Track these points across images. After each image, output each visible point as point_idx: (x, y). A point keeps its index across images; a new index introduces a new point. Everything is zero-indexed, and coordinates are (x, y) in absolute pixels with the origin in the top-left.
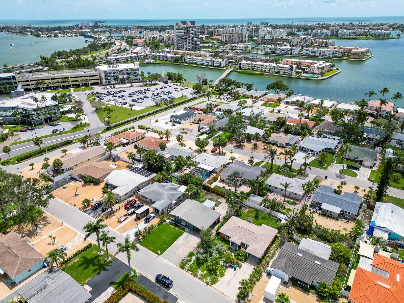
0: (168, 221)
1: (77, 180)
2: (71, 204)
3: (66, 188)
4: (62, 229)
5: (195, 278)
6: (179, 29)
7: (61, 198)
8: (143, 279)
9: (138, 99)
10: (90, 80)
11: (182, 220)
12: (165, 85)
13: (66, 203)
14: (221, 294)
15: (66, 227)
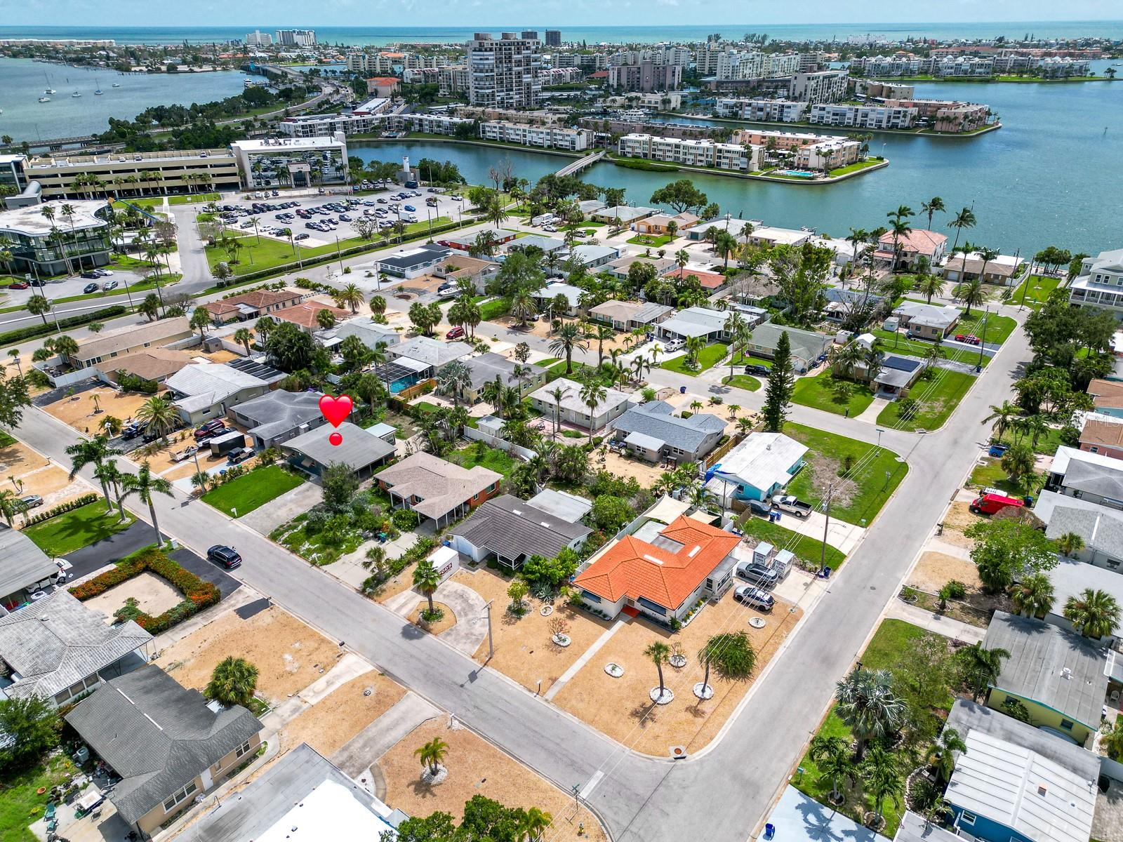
0: (280, 462)
1: (108, 385)
2: (79, 429)
3: (78, 398)
4: (45, 471)
5: (294, 556)
6: (480, 50)
7: (62, 419)
8: (185, 554)
9: (322, 222)
10: (214, 176)
11: (305, 457)
12: (408, 192)
13: (70, 428)
14: (334, 579)
15: (56, 467)
